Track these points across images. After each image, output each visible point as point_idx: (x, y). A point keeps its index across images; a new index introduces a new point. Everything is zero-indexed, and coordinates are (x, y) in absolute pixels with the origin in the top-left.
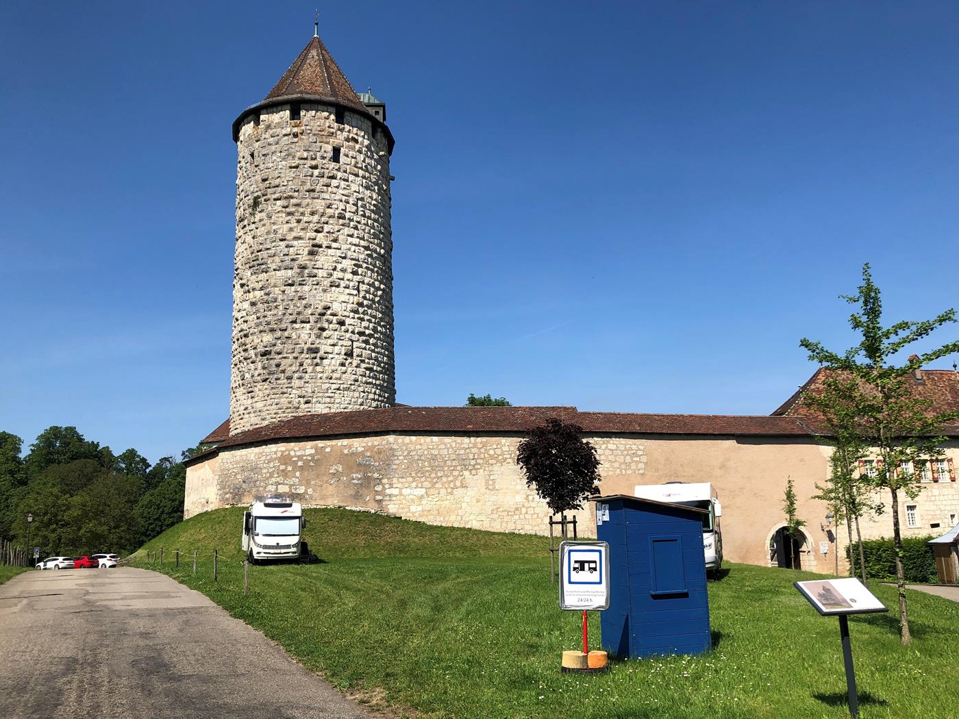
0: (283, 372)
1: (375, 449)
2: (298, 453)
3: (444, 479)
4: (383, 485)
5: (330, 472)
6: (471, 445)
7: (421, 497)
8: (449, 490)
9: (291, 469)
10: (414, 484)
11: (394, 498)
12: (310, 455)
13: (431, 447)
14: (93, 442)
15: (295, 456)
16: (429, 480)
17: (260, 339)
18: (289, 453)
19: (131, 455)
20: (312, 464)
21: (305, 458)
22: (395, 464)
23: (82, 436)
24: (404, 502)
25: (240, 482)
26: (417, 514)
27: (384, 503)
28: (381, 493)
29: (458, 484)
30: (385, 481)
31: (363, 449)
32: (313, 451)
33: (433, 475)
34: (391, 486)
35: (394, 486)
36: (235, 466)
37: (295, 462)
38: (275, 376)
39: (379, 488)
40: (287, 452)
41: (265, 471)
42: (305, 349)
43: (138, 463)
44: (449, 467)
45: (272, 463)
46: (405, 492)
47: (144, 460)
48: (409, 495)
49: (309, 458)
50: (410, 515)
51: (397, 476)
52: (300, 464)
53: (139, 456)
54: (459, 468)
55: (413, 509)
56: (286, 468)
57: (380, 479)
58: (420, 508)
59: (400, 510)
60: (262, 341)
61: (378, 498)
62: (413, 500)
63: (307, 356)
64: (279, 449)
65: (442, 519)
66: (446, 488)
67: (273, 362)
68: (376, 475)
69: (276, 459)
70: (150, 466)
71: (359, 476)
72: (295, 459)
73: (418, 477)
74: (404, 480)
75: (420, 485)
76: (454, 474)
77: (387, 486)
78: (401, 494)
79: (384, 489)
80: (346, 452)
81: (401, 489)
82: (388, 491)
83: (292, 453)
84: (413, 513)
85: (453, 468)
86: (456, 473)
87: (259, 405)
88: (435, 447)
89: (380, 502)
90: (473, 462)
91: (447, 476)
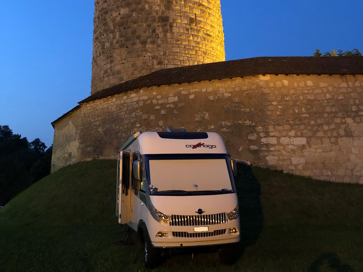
0: (138, 37)
1: (244, 95)
2: (160, 102)
3: (326, 128)
4: (258, 133)
5: (196, 120)
6: (349, 90)
7: (303, 147)
8: (333, 140)
9: (153, 118)
10: (292, 133)
11: (272, 149)
12: (173, 103)
13: (306, 92)
14: (18, 134)
15: (158, 104)
16: (309, 128)
17: (118, 13)
18: (152, 101)
19: (37, 141)
20: (175, 112)
21: (168, 106)
22: (269, 110)
23: (12, 130)
24: (284, 152)
25: (101, 134)
26: (300, 167)
27: (261, 154)
28: (257, 142)
29: (342, 132)
30: (260, 128)
31: (230, 95)
32: (176, 99)
33: (313, 122)
34: (267, 135)
35: (272, 134)
36: (97, 119)
37: (159, 111)
38: (131, 42)
39: (253, 137)
40: (149, 101)
41: (126, 122)
42: (157, 17)
43: (40, 146)
44: (329, 113)
45: (134, 113)
46: (284, 140)
47: (43, 144)
48: (288, 145)
49: (172, 106)
50: (292, 168)
51: (273, 123)
52: (163, 112)
53: (41, 142)
54: (340, 115)
55: (295, 160)
56: (149, 117)
57: (254, 127)
58: (302, 161)
59: (281, 163)
60: (119, 14)
61: (253, 147)
62: (293, 151)
63: (159, 24)
64: (141, 99)
65: (330, 174)
66: (330, 138)
67: (129, 31)
68: (248, 123)
69: (137, 109)
70: (47, 147)
71: (229, 124)
72: (157, 107)
73: (296, 125)
74: (281, 128)
75: (299, 134)
76: (336, 122)
77: (262, 135)
78: (279, 143)
79: (259, 138)
80: (211, 98)
81: (278, 138)
82: (264, 140)
83: (154, 101)
84: (296, 166)
85: (333, 115)
86: (338, 121)
87: (117, 68)
88: (311, 91)
89: (255, 152)
90: (354, 109)
91: (328, 124)
